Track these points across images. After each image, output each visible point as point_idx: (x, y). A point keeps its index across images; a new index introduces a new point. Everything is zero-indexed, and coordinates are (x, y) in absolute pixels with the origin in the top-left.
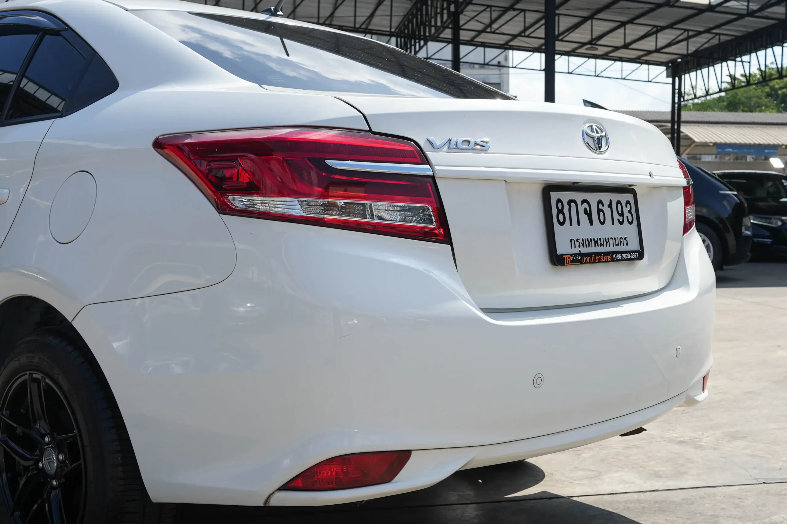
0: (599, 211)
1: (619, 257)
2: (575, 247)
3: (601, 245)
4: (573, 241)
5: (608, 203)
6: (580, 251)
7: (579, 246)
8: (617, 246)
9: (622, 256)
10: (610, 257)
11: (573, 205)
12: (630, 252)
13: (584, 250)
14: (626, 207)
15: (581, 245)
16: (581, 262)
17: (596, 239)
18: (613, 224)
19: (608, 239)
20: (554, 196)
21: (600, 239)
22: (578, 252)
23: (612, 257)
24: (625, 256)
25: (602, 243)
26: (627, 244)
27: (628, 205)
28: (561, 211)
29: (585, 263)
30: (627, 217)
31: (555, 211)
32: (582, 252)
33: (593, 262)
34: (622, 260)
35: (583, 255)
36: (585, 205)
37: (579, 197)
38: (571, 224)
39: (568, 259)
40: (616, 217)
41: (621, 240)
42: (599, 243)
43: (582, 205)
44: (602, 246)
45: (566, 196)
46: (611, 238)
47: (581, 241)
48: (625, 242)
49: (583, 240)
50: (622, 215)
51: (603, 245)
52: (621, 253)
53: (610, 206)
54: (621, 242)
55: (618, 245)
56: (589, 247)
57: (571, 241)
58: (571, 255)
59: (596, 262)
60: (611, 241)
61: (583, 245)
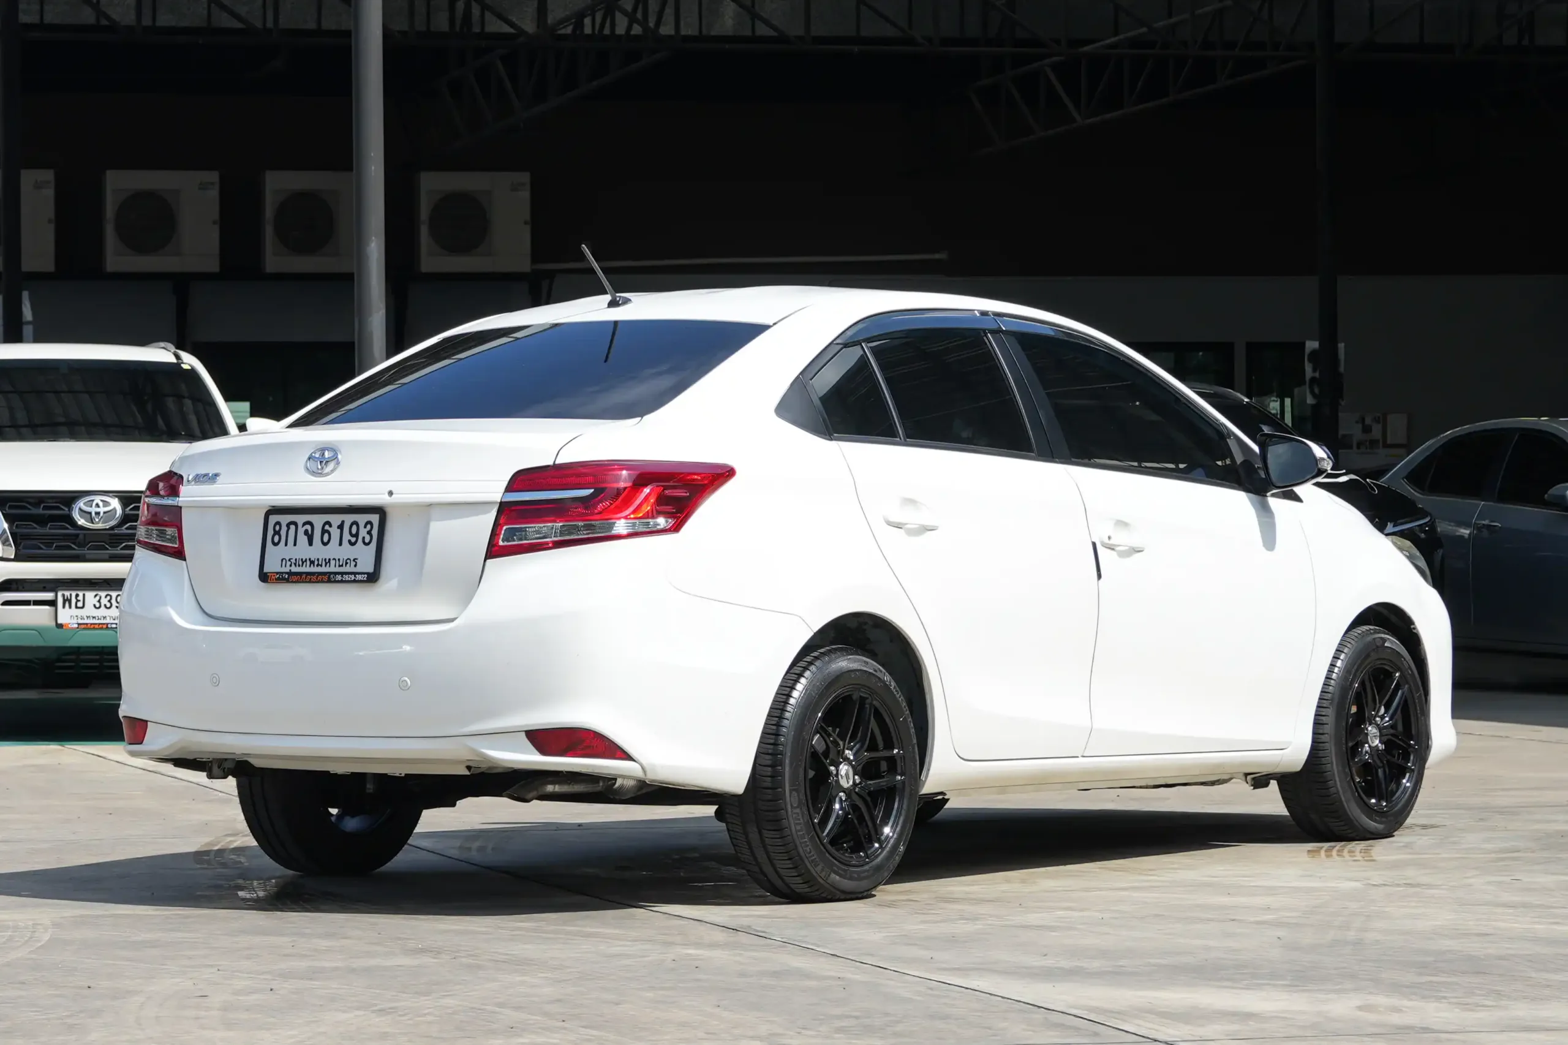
0: (324, 531)
1: (339, 578)
2: (286, 566)
3: (318, 565)
4: (284, 561)
5: (339, 523)
6: (290, 570)
7: (291, 566)
8: (341, 568)
9: (342, 577)
10: (326, 578)
11: (293, 527)
12: (355, 574)
13: (294, 569)
14: (365, 527)
15: (293, 565)
16: (287, 581)
17: (312, 559)
18: (340, 544)
19: (330, 559)
20: (273, 519)
21: (318, 560)
22: (288, 571)
23: (329, 577)
24: (346, 577)
25: (320, 563)
26: (355, 566)
27: (369, 527)
28: (277, 533)
29: (292, 582)
30: (364, 538)
31: (270, 532)
32: (292, 571)
33: (303, 582)
34: (342, 581)
35: (290, 573)
36: (308, 527)
37: (300, 519)
38: (286, 545)
39: (273, 577)
40: (346, 536)
41: (348, 561)
42: (316, 563)
43: (303, 526)
44: (319, 567)
45: (285, 519)
46: (334, 559)
47: (293, 561)
48: (353, 563)
49: (296, 560)
50: (356, 535)
51: (321, 566)
52: (342, 574)
53: (341, 527)
54: (346, 563)
55: (342, 566)
56: (302, 566)
57: (282, 560)
58: (277, 573)
59: (306, 582)
60: (333, 562)
61: (295, 564)
